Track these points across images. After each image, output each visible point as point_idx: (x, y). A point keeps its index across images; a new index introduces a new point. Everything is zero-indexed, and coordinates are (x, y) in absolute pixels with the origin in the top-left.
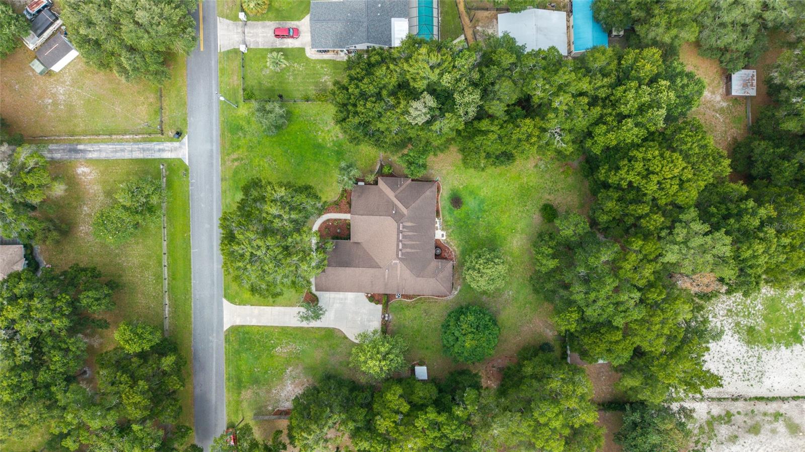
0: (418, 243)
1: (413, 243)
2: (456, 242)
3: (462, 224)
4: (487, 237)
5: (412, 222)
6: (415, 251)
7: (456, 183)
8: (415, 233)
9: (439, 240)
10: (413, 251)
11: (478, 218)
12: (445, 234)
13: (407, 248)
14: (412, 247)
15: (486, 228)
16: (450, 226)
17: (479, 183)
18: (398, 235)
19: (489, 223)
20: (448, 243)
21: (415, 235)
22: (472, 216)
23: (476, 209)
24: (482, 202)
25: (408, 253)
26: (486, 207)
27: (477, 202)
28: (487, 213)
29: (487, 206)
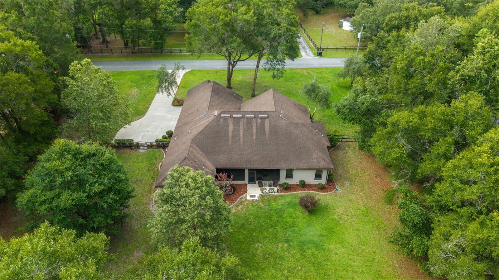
0: (242, 140)
1: (241, 134)
2: (244, 212)
3: (274, 219)
4: (254, 255)
5: (270, 131)
6: (230, 137)
7: (339, 211)
8: (254, 137)
9: (246, 192)
10: (230, 134)
11: (287, 241)
12: (256, 198)
13: (234, 125)
14: (236, 131)
15: (270, 254)
16: (269, 205)
17: (350, 241)
18: (252, 112)
19: (282, 258)
20: (242, 203)
21: (252, 136)
22: (289, 232)
23: (303, 238)
24: (319, 247)
25: (228, 126)
26: (309, 252)
27: (316, 239)
28: (298, 255)
29: (313, 255)
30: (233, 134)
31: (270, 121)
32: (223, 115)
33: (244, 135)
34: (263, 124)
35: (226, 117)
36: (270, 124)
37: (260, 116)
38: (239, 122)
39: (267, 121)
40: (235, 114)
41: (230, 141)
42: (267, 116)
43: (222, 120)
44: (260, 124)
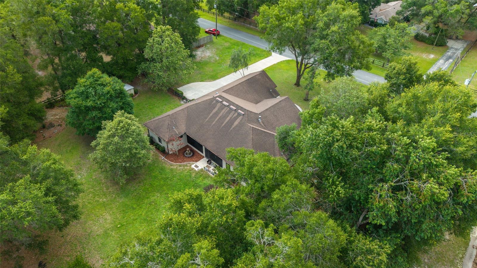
0: (214, 123)
1: (217, 118)
6: (209, 117)
8: (223, 125)
13: (218, 109)
14: (216, 114)
18: (236, 106)
21: (222, 123)
30: (212, 115)
31: (242, 119)
32: (218, 98)
33: (218, 120)
34: (236, 119)
35: (218, 100)
36: (241, 121)
37: (239, 111)
38: (223, 109)
39: (240, 118)
40: (225, 101)
41: (207, 120)
42: (243, 113)
43: (214, 102)
44: (235, 117)
